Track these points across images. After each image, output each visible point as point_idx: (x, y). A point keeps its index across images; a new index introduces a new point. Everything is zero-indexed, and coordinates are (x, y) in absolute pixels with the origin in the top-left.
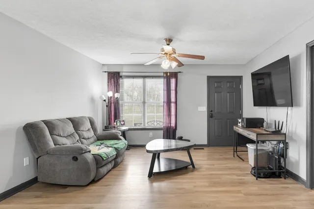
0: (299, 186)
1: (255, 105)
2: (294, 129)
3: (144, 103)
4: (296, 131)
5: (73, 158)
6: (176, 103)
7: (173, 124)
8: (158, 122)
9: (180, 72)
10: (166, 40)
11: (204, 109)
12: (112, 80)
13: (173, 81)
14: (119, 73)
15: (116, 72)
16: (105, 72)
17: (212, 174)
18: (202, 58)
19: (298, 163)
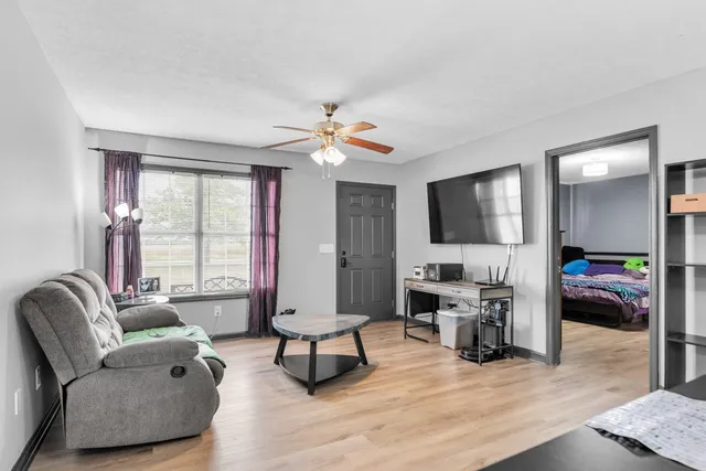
0: (535, 364)
1: (432, 242)
2: (520, 280)
3: (199, 234)
4: (524, 281)
5: (173, 372)
6: (277, 237)
7: (270, 285)
8: (231, 280)
9: (286, 168)
10: (326, 106)
11: (330, 249)
12: (118, 172)
13: (272, 186)
14: (137, 156)
15: (130, 154)
16: (98, 150)
17: (411, 369)
18: (387, 150)
19: (528, 331)
